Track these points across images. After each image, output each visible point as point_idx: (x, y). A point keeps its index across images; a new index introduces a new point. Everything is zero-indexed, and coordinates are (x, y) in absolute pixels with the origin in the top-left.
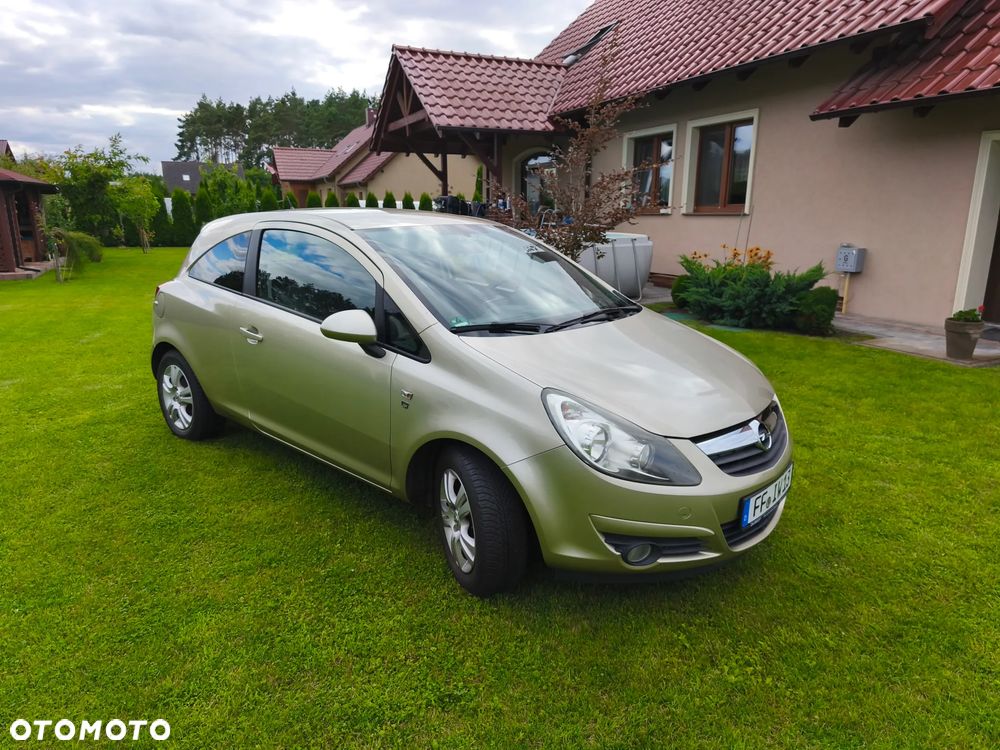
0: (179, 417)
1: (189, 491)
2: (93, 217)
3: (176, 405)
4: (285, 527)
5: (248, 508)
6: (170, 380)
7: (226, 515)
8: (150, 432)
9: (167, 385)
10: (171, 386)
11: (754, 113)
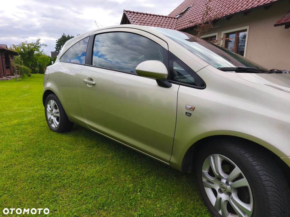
0: (53, 122)
1: (57, 157)
2: (29, 63)
3: (52, 117)
4: (107, 179)
5: (86, 168)
6: (50, 107)
7: (76, 172)
8: (41, 129)
9: (49, 109)
10: (50, 109)
11: (247, 27)
